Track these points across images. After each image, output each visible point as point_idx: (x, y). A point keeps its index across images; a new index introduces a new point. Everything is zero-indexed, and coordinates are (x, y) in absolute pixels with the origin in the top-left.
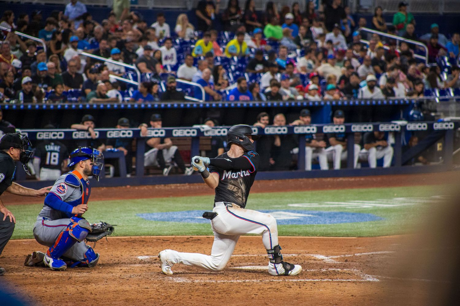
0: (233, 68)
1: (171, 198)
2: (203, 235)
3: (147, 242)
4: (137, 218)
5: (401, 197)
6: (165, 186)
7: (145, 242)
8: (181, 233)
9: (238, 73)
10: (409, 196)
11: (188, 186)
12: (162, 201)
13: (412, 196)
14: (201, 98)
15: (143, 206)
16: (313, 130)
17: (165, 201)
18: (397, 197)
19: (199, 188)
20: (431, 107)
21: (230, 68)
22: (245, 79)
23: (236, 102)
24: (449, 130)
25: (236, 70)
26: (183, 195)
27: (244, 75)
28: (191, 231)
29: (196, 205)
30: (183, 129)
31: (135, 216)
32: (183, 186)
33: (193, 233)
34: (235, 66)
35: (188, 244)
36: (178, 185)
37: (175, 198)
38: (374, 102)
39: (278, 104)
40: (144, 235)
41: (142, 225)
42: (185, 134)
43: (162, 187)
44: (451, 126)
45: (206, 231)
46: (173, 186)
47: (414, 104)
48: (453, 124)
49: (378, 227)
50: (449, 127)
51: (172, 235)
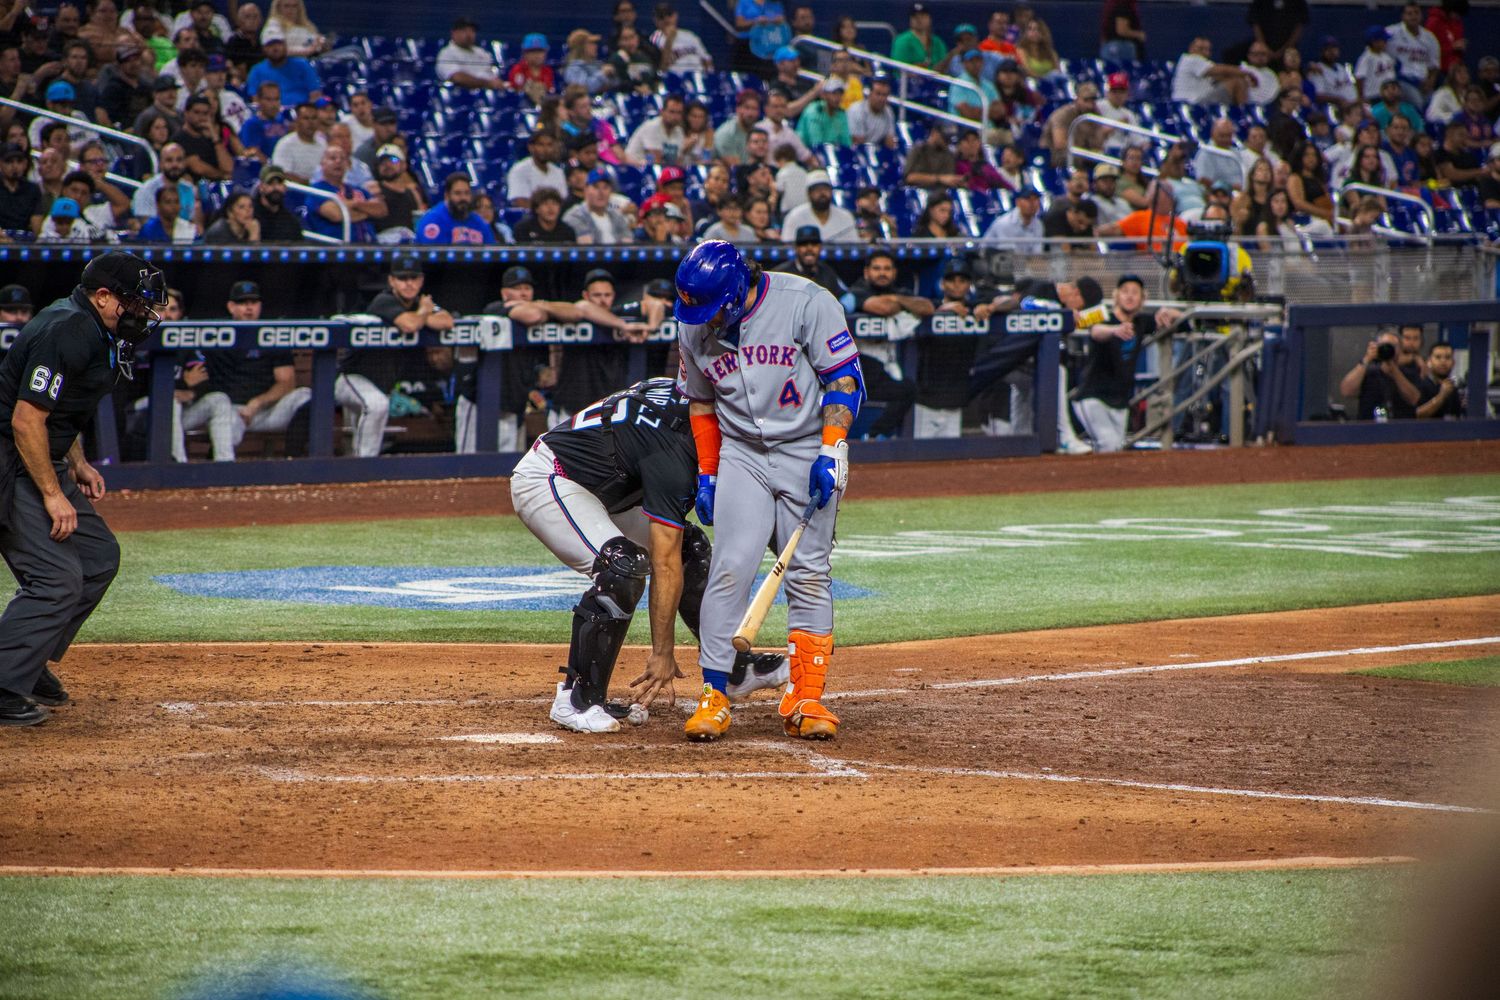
0: (431, 145)
1: (254, 529)
2: (353, 640)
3: (186, 661)
4: (155, 587)
5: (917, 529)
6: (235, 490)
7: (180, 661)
8: (287, 635)
9: (446, 160)
10: (941, 527)
11: (303, 492)
12: (227, 537)
13: (949, 527)
14: (339, 234)
15: (174, 552)
16: (667, 331)
17: (235, 536)
18: (908, 528)
19: (334, 497)
20: (998, 267)
21: (424, 145)
22: (468, 179)
23: (441, 249)
24: (1049, 332)
25: (442, 152)
26: (289, 521)
27: (464, 168)
28: (316, 629)
29: (328, 549)
30: (290, 326)
31: (150, 582)
32: (288, 491)
33: (325, 636)
34: (437, 139)
35: (308, 666)
36: (274, 487)
37: (266, 529)
38: (839, 253)
39: (565, 254)
40: (178, 638)
41: (172, 609)
42: (295, 340)
43: (226, 495)
44: (1055, 322)
45: (359, 629)
46: (258, 493)
47: (951, 257)
48: (1059, 317)
49: (857, 618)
50: (1050, 327)
51: (262, 639)
